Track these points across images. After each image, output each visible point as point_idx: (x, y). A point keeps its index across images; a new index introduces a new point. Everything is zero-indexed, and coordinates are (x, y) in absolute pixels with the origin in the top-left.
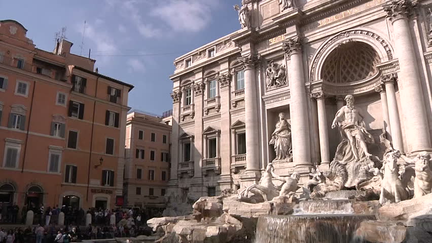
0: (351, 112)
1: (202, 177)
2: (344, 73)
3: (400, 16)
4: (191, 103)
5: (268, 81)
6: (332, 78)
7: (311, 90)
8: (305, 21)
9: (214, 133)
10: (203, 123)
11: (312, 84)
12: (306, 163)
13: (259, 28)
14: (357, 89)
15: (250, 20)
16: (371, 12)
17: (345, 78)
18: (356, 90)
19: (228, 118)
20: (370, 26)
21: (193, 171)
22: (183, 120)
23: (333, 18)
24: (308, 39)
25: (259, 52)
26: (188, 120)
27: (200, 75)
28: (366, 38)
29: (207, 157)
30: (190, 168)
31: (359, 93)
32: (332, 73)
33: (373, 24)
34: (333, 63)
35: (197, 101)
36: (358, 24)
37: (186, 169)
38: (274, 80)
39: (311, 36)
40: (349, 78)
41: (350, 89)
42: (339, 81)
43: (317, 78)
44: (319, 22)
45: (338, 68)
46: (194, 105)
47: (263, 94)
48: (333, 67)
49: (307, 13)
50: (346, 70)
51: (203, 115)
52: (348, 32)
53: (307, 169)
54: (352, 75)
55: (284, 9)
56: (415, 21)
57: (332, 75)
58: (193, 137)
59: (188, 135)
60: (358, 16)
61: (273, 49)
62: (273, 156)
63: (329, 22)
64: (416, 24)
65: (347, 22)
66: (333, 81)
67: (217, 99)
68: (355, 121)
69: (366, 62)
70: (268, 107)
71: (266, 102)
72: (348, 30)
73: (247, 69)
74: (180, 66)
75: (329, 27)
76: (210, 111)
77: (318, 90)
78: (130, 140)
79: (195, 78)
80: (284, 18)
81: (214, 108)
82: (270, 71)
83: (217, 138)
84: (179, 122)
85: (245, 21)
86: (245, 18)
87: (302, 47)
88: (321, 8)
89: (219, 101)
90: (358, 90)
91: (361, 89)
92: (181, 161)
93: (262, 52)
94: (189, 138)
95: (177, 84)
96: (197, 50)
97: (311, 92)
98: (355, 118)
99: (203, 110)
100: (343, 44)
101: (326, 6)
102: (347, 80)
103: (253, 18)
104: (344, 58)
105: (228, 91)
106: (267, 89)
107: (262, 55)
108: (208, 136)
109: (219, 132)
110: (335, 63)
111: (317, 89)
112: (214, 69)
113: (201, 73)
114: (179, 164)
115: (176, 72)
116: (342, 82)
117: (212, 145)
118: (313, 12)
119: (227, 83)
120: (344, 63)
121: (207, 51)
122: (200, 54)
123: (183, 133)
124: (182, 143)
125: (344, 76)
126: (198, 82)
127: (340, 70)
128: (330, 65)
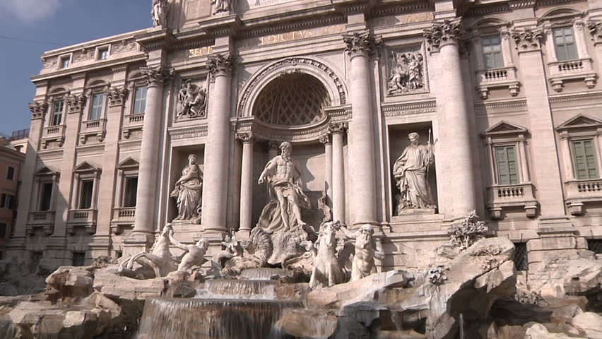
0: (286, 165)
1: (66, 237)
2: (284, 111)
3: (360, 52)
4: (62, 123)
5: (179, 107)
6: (267, 116)
7: (236, 129)
8: (243, 33)
9: (92, 172)
10: (76, 156)
11: (240, 120)
13: (178, 31)
14: (297, 135)
15: (167, 17)
16: (329, 39)
17: (284, 119)
18: (296, 137)
19: (116, 153)
20: (325, 57)
21: (52, 227)
22: (45, 148)
23: (280, 37)
24: (243, 59)
25: (173, 65)
26: (53, 148)
27: (80, 84)
28: (317, 71)
29: (76, 207)
30: (48, 220)
31: (300, 141)
32: (267, 110)
33: (327, 55)
34: (271, 97)
35: (71, 121)
36: (310, 51)
37: (41, 222)
38: (188, 107)
39: (248, 56)
40: (288, 119)
41: (288, 135)
42: (275, 122)
43: (248, 114)
44: (262, 39)
45: (277, 105)
46: (65, 127)
47: (170, 125)
48: (269, 102)
49: (247, 23)
50: (286, 109)
51: (77, 144)
52: (296, 59)
53: (219, 236)
54: (294, 116)
55: (218, 12)
56: (376, 62)
57: (267, 113)
58: (58, 175)
59: (50, 171)
60: (311, 42)
61: (193, 63)
62: (174, 213)
63: (275, 41)
64: (377, 66)
65: (297, 46)
66: (268, 120)
67: (101, 123)
68: (289, 177)
69: (313, 102)
70: (175, 143)
71: (172, 137)
72: (297, 57)
73: (152, 85)
74: (51, 64)
75: (273, 48)
76: (89, 138)
77: (246, 130)
79: (72, 86)
80: (215, 24)
81: (95, 135)
82: (185, 94)
83: (95, 179)
84: (39, 149)
85: (159, 17)
86: (160, 12)
87: (233, 68)
88: (267, 21)
89: (105, 126)
90: (298, 137)
91: (303, 136)
92: (34, 210)
93: (178, 65)
94: (52, 175)
95: (42, 91)
96: (82, 46)
97: (236, 131)
98: (289, 174)
99: (78, 136)
100: (287, 74)
101: (273, 20)
102: (286, 122)
103: (172, 15)
104: (286, 92)
105: (120, 113)
106: (177, 118)
107: (176, 69)
108: (81, 176)
109: (100, 171)
110: (274, 97)
111: (246, 128)
112: (103, 78)
113: (83, 80)
114: (30, 213)
115: (43, 72)
116: (280, 124)
117: (86, 191)
118: (255, 23)
119: (120, 101)
120: (285, 99)
121: (97, 49)
122: (85, 52)
123: (39, 167)
124: (40, 182)
125: (283, 116)
126: (79, 93)
127: (279, 108)
128: (267, 98)
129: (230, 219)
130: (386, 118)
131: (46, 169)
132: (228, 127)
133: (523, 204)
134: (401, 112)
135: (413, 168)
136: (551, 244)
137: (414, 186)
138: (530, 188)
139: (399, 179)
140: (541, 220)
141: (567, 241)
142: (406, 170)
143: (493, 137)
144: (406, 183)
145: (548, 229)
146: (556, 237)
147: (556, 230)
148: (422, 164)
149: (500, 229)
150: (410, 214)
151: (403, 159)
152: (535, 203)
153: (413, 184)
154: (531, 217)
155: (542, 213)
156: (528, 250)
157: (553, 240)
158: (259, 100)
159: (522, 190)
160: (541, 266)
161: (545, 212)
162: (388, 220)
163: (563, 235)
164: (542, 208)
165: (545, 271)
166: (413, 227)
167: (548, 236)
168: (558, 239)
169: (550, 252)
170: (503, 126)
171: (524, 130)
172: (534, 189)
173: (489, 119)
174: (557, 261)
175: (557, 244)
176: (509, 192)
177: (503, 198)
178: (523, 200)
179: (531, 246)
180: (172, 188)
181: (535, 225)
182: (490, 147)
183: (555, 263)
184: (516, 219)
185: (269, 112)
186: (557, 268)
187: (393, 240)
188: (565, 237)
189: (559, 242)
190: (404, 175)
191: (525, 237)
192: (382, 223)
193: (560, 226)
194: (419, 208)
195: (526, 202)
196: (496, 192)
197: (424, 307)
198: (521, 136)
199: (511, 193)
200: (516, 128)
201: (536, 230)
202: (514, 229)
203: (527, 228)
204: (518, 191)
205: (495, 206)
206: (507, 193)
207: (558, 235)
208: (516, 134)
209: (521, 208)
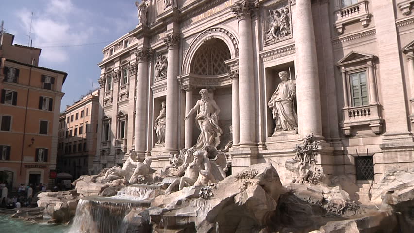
0: (204, 105)
1: (115, 155)
2: (216, 65)
3: (242, 17)
4: (111, 89)
5: (156, 72)
6: (204, 71)
7: (182, 83)
8: (181, 18)
9: (123, 117)
10: (118, 108)
11: (182, 77)
12: (171, 148)
13: (153, 23)
14: (224, 80)
17: (217, 71)
18: (223, 82)
19: (133, 104)
20: (227, 24)
21: (109, 149)
22: (106, 104)
23: (201, 16)
24: (184, 35)
25: (152, 46)
26: (109, 104)
27: (117, 64)
28: (223, 36)
29: (119, 138)
30: (107, 147)
31: (226, 84)
32: (204, 66)
33: (227, 23)
34: (205, 57)
35: (115, 87)
36: (218, 22)
37: (105, 147)
38: (160, 72)
39: (187, 32)
40: (220, 70)
41: (219, 81)
42: (210, 74)
43: (187, 72)
44: (193, 19)
45: (210, 61)
46: (113, 91)
48: (204, 61)
49: (182, 11)
50: (218, 63)
51: (118, 100)
52: (211, 29)
53: (168, 154)
54: (223, 67)
55: (167, 7)
56: (256, 21)
57: (204, 68)
58: (111, 119)
59: (107, 118)
60: (218, 15)
61: (161, 43)
63: (200, 19)
64: (256, 24)
65: (211, 20)
66: (205, 73)
67: (127, 87)
68: (206, 113)
70: (155, 96)
71: (154, 92)
72: (212, 28)
73: (140, 61)
74: (106, 54)
75: (198, 24)
76: (123, 96)
77: (186, 83)
78: (90, 116)
79: (114, 66)
80: (164, 16)
81: (124, 94)
82: (158, 63)
83: (125, 121)
84: (103, 105)
85: (141, 18)
86: (141, 14)
87: (178, 42)
88: (192, 7)
89: (129, 88)
90: (225, 82)
91: (228, 81)
92: (102, 141)
93: (154, 45)
94: (108, 120)
95: (103, 71)
96: (117, 41)
97: (182, 84)
98: (206, 111)
99: (118, 96)
100: (207, 41)
101: (195, 5)
102: (218, 72)
104: (214, 52)
105: (134, 79)
106: (155, 79)
107: (153, 48)
108: (120, 119)
109: (127, 116)
110: (207, 57)
112: (127, 59)
113: (119, 62)
115: (104, 60)
116: (214, 74)
117: (122, 126)
118: (186, 10)
119: (134, 72)
120: (215, 57)
121: (124, 42)
122: (119, 45)
123: (104, 116)
124: (104, 124)
125: (216, 68)
126: (116, 70)
127: (212, 63)
128: (202, 59)
129: (179, 143)
130: (264, 63)
132: (176, 82)
133: (368, 123)
134: (274, 56)
135: (280, 100)
136: (392, 158)
137: (281, 114)
138: (376, 108)
139: (272, 108)
140: (386, 136)
141: (406, 155)
142: (276, 101)
143: (345, 66)
144: (276, 112)
145: (388, 145)
146: (396, 152)
147: (396, 145)
148: (289, 96)
149: (350, 144)
150: (279, 136)
151: (277, 93)
152: (379, 122)
153: (282, 110)
154: (378, 134)
155: (387, 130)
156: (374, 163)
157: (393, 155)
158: (196, 60)
159: (369, 111)
160: (382, 177)
161: (390, 129)
162: (264, 140)
163: (404, 149)
164: (387, 125)
165: (384, 182)
166: (280, 146)
167: (387, 150)
168: (399, 153)
169: (390, 165)
170: (354, 56)
171: (371, 56)
172: (380, 108)
173: (344, 51)
174: (395, 174)
175: (397, 158)
176: (358, 113)
177: (353, 118)
178: (369, 119)
179: (376, 159)
180: (154, 125)
181: (380, 140)
182: (343, 76)
183: (393, 175)
184: (366, 136)
185: (205, 68)
186: (394, 179)
187: (264, 156)
188: (405, 151)
189: (399, 156)
190: (275, 106)
191: (370, 152)
192: (258, 143)
193: (402, 141)
194: (287, 130)
195: (370, 121)
196: (346, 114)
197: (193, 215)
198: (369, 63)
199: (360, 113)
200: (364, 56)
201: (380, 145)
202: (363, 145)
203: (374, 143)
204: (366, 112)
205: (345, 125)
206: (356, 114)
207: (399, 150)
208: (365, 62)
209: (366, 127)
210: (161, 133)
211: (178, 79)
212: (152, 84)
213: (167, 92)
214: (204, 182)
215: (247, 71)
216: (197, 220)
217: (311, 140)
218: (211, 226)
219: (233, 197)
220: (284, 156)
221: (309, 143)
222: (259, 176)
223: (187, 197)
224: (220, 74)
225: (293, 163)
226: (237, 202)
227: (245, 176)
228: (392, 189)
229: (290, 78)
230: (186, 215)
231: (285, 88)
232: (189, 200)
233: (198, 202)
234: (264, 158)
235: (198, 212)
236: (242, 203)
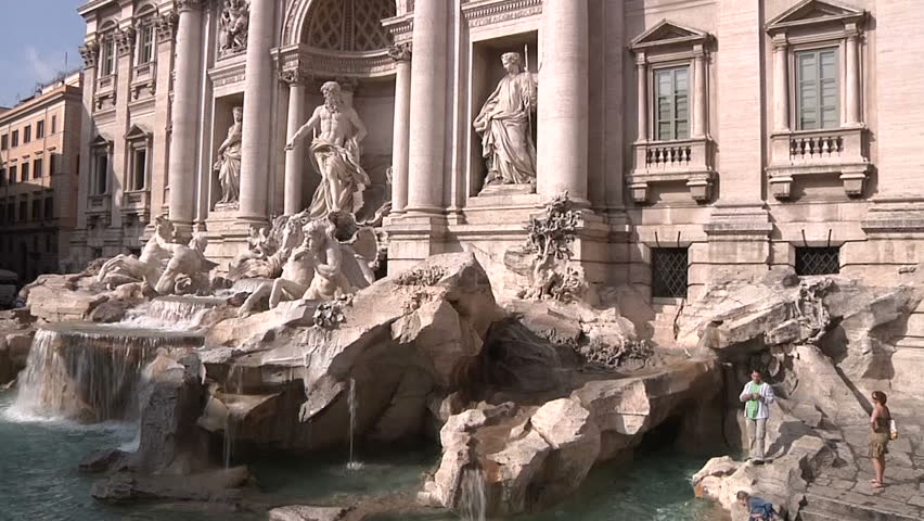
0: (331, 117)
1: (122, 228)
2: (362, 28)
4: (113, 72)
5: (222, 37)
6: (333, 40)
7: (281, 65)
9: (143, 139)
10: (129, 117)
11: (283, 51)
12: (252, 215)
14: (374, 65)
17: (362, 41)
18: (375, 69)
21: (109, 214)
22: (100, 107)
26: (107, 107)
27: (128, 12)
29: (131, 188)
30: (104, 208)
31: (382, 74)
32: (333, 28)
34: (336, 9)
35: (123, 67)
37: (98, 209)
38: (231, 36)
40: (369, 40)
41: (366, 66)
42: (347, 48)
43: (294, 41)
45: (348, 19)
46: (116, 76)
48: (335, 18)
50: (365, 24)
51: (129, 100)
54: (377, 35)
57: (334, 35)
58: (111, 144)
59: (104, 140)
62: (218, 195)
66: (335, 46)
67: (152, 68)
68: (335, 136)
70: (218, 92)
71: (214, 83)
73: (183, 9)
76: (141, 91)
77: (292, 66)
78: (62, 135)
79: (120, 16)
81: (145, 86)
82: (227, 16)
83: (147, 149)
84: (93, 110)
89: (155, 74)
90: (379, 68)
91: (388, 67)
92: (92, 194)
94: (105, 145)
95: (92, 27)
97: (281, 69)
99: (130, 88)
102: (366, 45)
105: (170, 52)
106: (220, 54)
108: (135, 145)
109: (151, 136)
110: (342, 8)
111: (292, 63)
112: (151, 2)
113: (131, 7)
114: (89, 198)
116: (355, 49)
117: (139, 161)
119: (168, 33)
120: (361, 9)
123: (96, 136)
124: (96, 155)
125: (361, 36)
126: (125, 26)
127: (353, 22)
128: (330, 11)
129: (272, 201)
130: (471, 30)
131: (100, 138)
132: (267, 62)
133: (686, 177)
134: (493, 17)
135: (501, 115)
136: (725, 254)
137: (502, 146)
138: (703, 147)
139: (482, 133)
140: (718, 207)
141: (753, 250)
142: (492, 118)
143: (647, 51)
144: (491, 141)
145: (720, 226)
146: (735, 241)
147: (735, 228)
148: (520, 108)
149: (644, 220)
150: (494, 194)
151: (495, 100)
152: (707, 176)
153: (503, 138)
154: (702, 202)
155: (721, 195)
156: (689, 263)
157: (728, 247)
158: (316, 13)
159: (688, 152)
160: (704, 291)
161: (727, 193)
162: (461, 203)
163: (749, 237)
164: (723, 184)
165: (706, 303)
166: (495, 216)
167: (719, 237)
168: (739, 244)
169: (721, 268)
170: (667, 30)
171: (702, 35)
172: (711, 148)
173: (646, 18)
174: (728, 286)
175: (735, 254)
176: (665, 154)
177: (654, 165)
178: (687, 170)
179: (695, 254)
180: (215, 160)
181: (705, 215)
182: (641, 71)
183: (725, 288)
184: (679, 205)
185: (337, 33)
186: (726, 298)
187: (459, 237)
188: (751, 241)
189: (739, 250)
190: (489, 128)
191: (685, 239)
192: (448, 209)
193: (749, 219)
194: (512, 183)
195: (690, 173)
196: (641, 155)
197: (299, 363)
198: (698, 48)
199: (669, 156)
200: (689, 33)
201: (705, 225)
202: (670, 222)
203: (694, 220)
204: (681, 153)
205: (636, 180)
206: (661, 157)
207: (741, 237)
208: (689, 45)
209: (680, 185)
210: (231, 179)
211: (272, 57)
212: (210, 66)
213: (246, 85)
214: (325, 291)
215: (431, 46)
216: (308, 375)
217: (562, 207)
218: (338, 388)
219: (388, 326)
220: (502, 240)
221: (557, 214)
222: (446, 281)
223: (286, 324)
224: (370, 48)
225: (521, 255)
226: (397, 335)
227: (415, 280)
228: (720, 316)
229: (526, 69)
230: (283, 364)
231: (513, 89)
232: (291, 329)
233: (311, 335)
234: (458, 241)
235: (310, 357)
236: (407, 338)
